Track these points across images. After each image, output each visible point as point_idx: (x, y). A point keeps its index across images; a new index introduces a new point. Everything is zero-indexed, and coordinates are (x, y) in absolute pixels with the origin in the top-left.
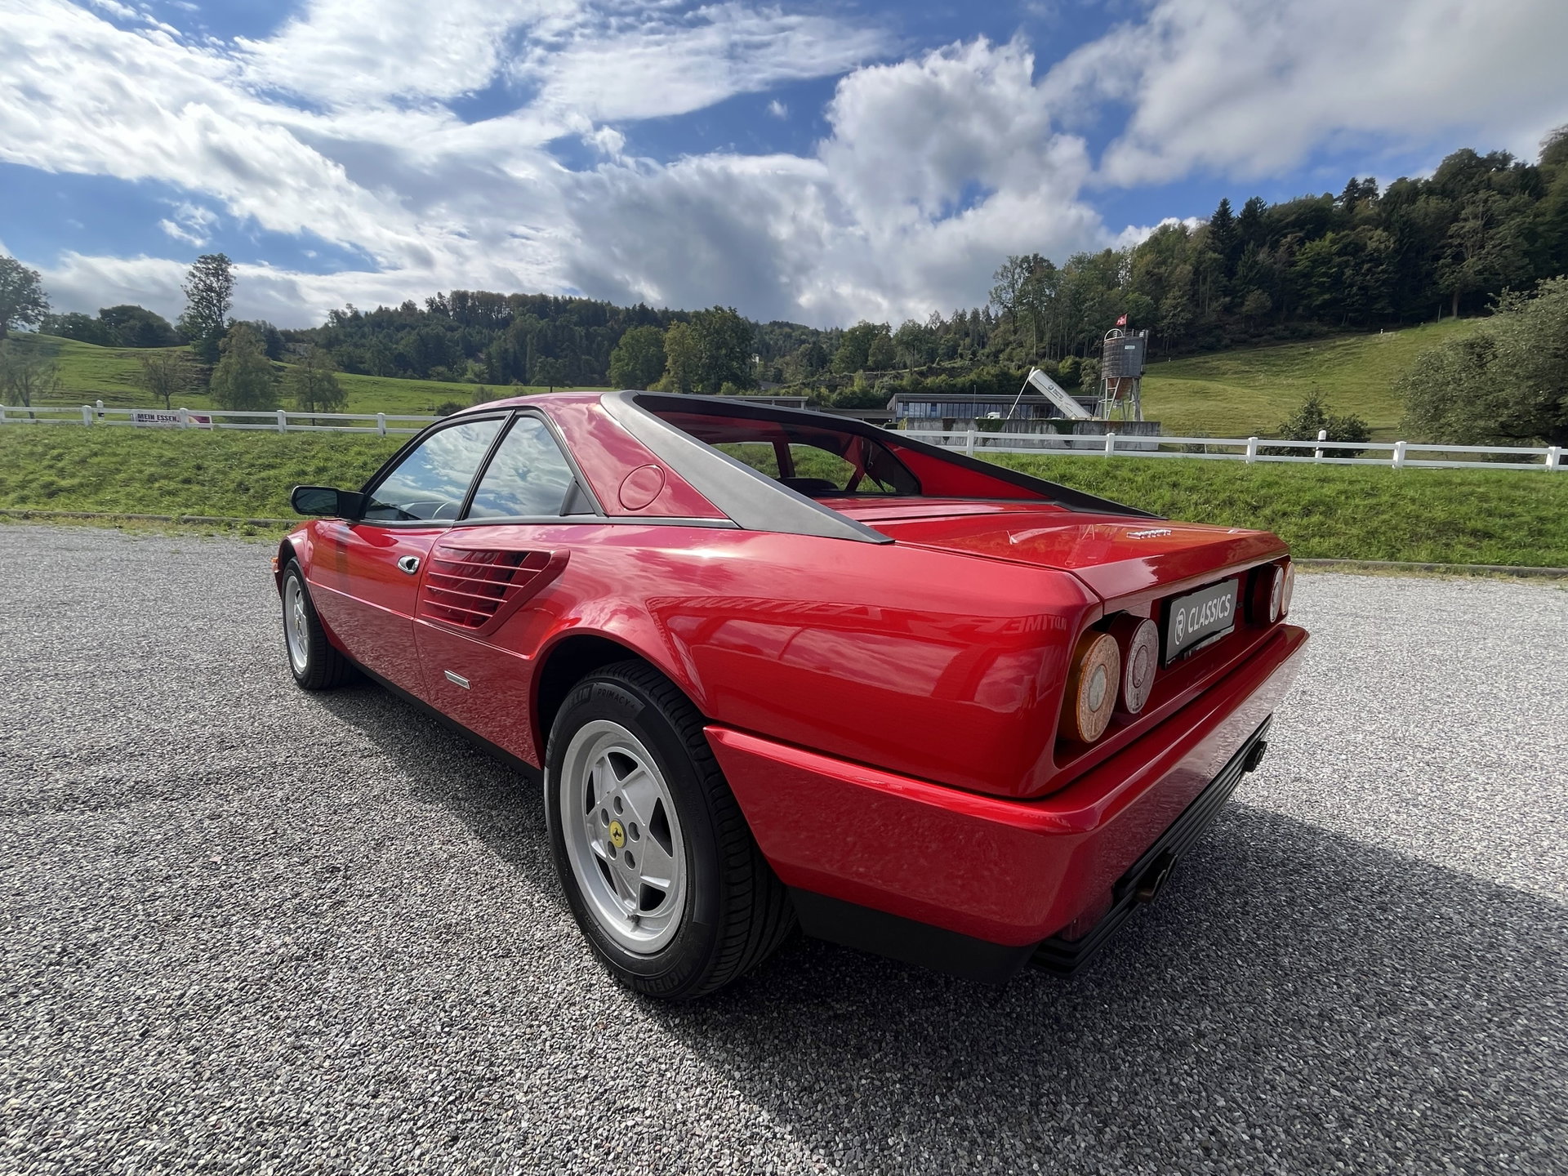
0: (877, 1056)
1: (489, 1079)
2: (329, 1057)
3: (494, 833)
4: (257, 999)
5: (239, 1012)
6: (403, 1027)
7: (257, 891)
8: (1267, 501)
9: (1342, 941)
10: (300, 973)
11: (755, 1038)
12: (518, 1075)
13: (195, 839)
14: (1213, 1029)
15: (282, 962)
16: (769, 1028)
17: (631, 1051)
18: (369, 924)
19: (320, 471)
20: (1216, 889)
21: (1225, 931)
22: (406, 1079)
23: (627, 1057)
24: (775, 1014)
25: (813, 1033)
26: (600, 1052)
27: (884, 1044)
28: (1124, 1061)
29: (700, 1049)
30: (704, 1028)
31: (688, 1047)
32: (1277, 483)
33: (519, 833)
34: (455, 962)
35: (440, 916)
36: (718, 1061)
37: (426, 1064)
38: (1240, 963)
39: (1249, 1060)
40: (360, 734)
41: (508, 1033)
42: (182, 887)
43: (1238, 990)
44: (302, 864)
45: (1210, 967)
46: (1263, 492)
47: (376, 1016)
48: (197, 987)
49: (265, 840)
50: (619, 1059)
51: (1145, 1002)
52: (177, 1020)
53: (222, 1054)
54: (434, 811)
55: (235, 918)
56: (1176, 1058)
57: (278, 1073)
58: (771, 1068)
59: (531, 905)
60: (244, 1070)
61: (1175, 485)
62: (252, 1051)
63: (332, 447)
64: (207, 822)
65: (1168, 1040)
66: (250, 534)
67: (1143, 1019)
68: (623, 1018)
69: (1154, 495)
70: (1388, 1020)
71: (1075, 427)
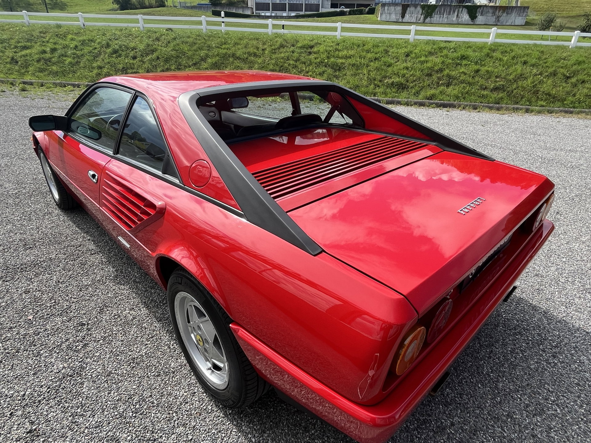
0: (313, 432)
1: (152, 440)
2: (87, 428)
3: (153, 304)
4: (55, 397)
5: (48, 404)
6: (116, 413)
7: (50, 337)
8: (575, 73)
9: (529, 374)
10: (72, 383)
11: (263, 421)
12: (164, 438)
13: (19, 305)
14: (459, 422)
15: (64, 377)
16: (268, 417)
17: (210, 427)
18: (99, 357)
19: (53, 50)
20: (479, 343)
21: (478, 368)
22: (118, 439)
23: (209, 430)
24: (272, 409)
25: (287, 419)
26: (198, 427)
27: (316, 426)
28: (417, 437)
29: (238, 426)
30: (242, 415)
31: (234, 425)
32: (584, 62)
33: (164, 304)
34: (137, 379)
35: (130, 353)
36: (246, 433)
37: (126, 432)
38: (480, 386)
39: (470, 438)
40: (89, 240)
41: (159, 417)
42: (17, 334)
43: (475, 400)
44: (68, 321)
45: (466, 388)
46: (575, 67)
47: (105, 407)
48: (30, 390)
49: (51, 306)
50: (205, 430)
51: (433, 406)
52: (24, 407)
53: (44, 425)
54: (125, 290)
55: (42, 352)
56: (439, 436)
57: (67, 435)
58: (268, 436)
59: (169, 347)
60: (53, 433)
61: (525, 63)
62: (55, 424)
63: (57, 35)
64: (24, 295)
65: (438, 427)
66: (23, 90)
67: (430, 416)
68: (207, 410)
69: (511, 70)
70: (537, 419)
71: (478, 10)
